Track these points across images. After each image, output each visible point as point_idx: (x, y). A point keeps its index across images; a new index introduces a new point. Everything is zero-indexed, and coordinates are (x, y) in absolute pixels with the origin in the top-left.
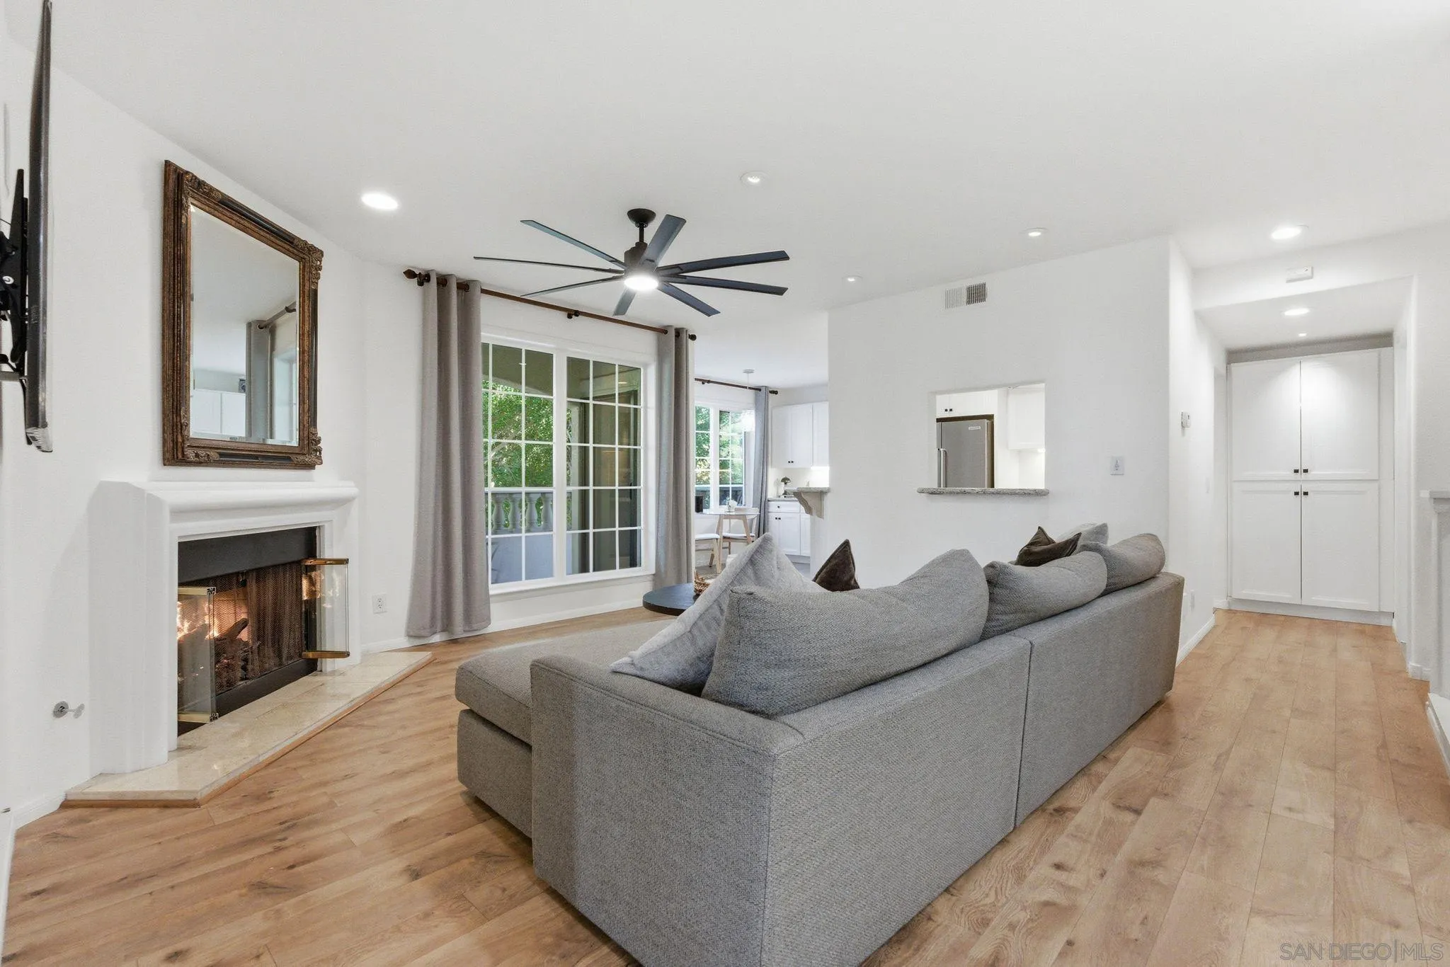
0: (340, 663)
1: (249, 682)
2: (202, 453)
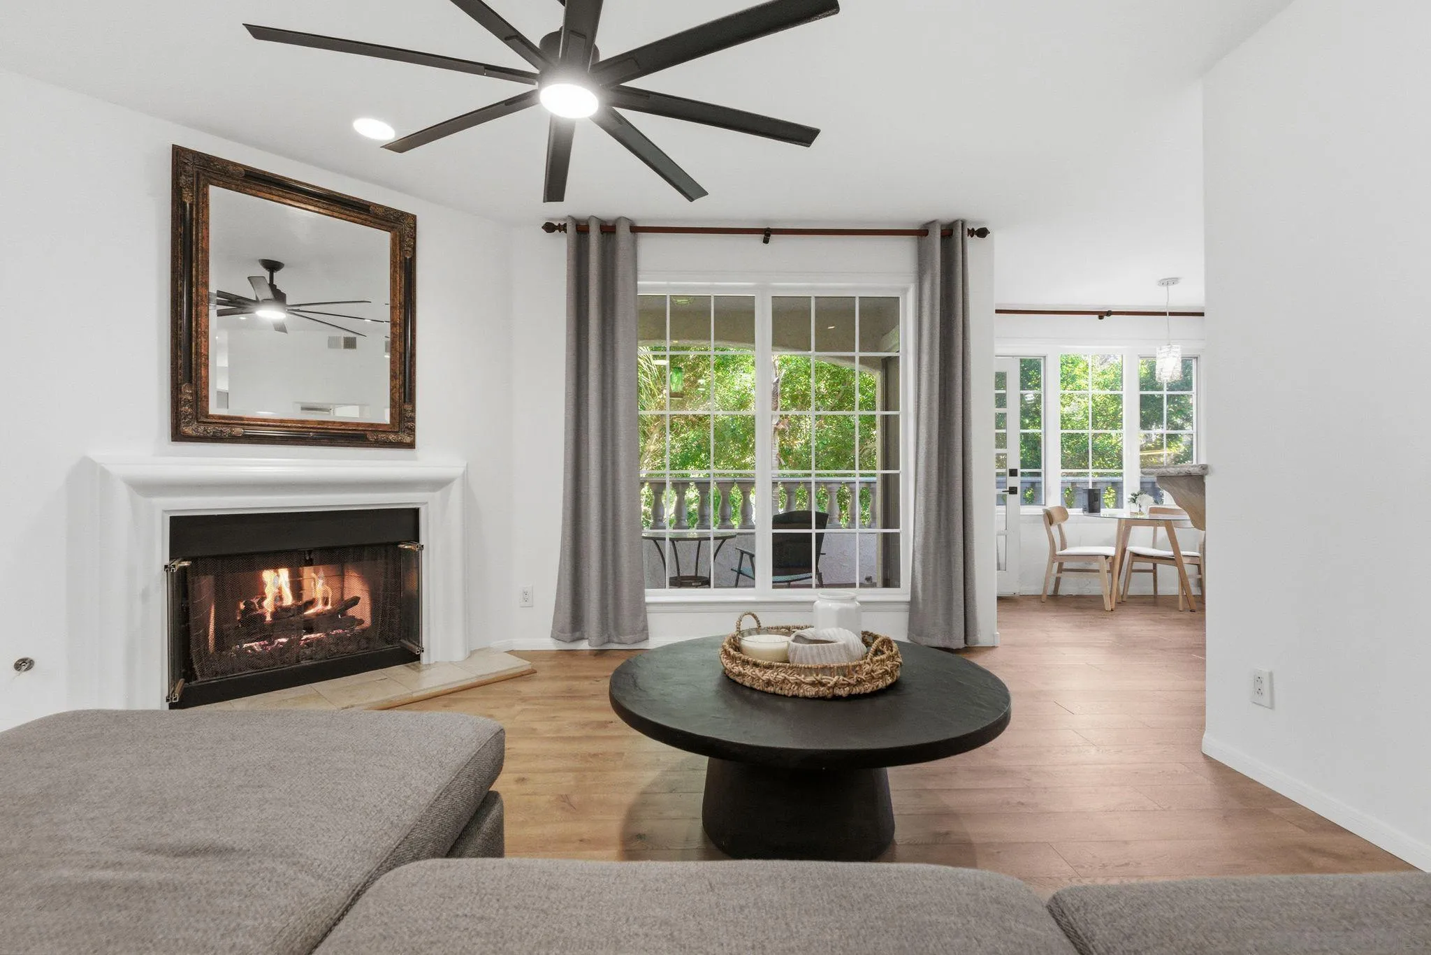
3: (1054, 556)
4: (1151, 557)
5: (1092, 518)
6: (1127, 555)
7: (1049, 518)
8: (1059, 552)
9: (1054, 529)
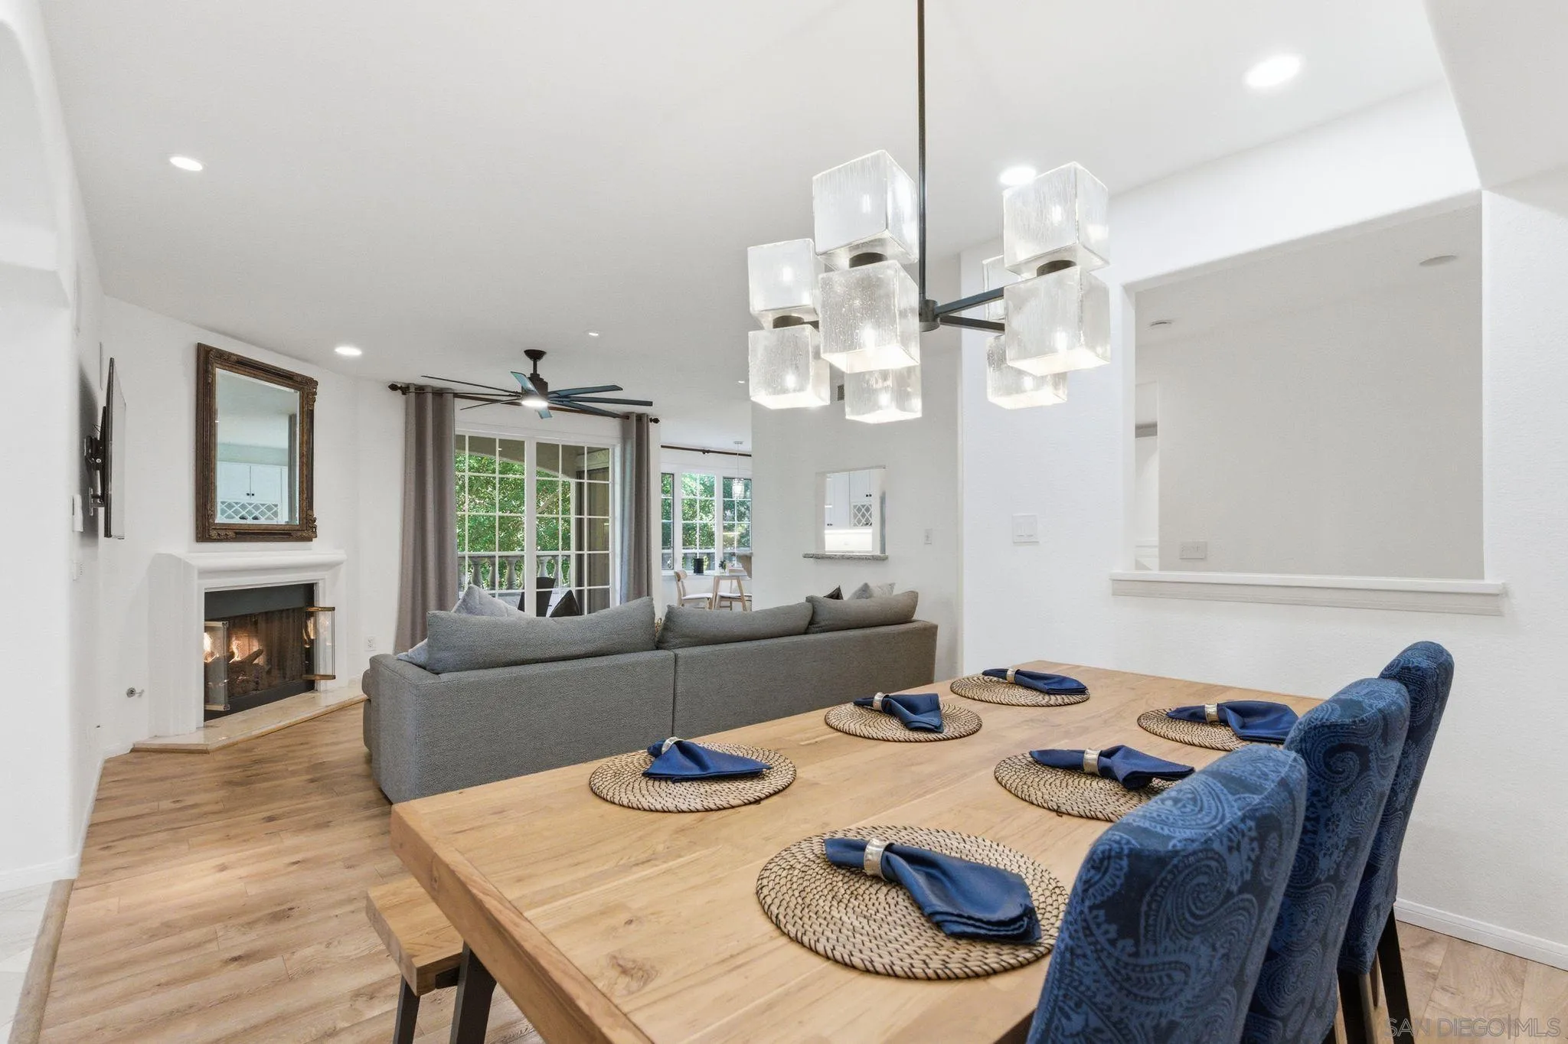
0: (330, 683)
1: (258, 692)
2: (223, 533)
3: (680, 599)
4: (730, 598)
5: (699, 576)
6: (718, 597)
7: (678, 577)
8: (683, 598)
9: (680, 583)
